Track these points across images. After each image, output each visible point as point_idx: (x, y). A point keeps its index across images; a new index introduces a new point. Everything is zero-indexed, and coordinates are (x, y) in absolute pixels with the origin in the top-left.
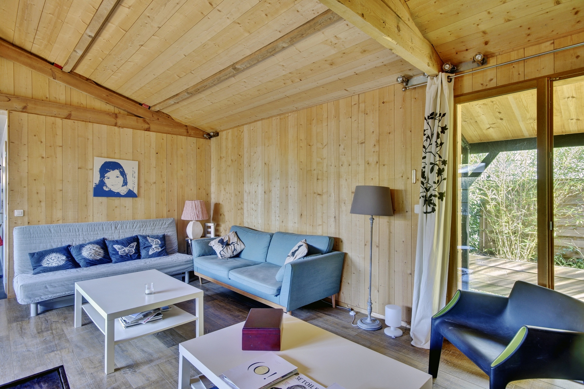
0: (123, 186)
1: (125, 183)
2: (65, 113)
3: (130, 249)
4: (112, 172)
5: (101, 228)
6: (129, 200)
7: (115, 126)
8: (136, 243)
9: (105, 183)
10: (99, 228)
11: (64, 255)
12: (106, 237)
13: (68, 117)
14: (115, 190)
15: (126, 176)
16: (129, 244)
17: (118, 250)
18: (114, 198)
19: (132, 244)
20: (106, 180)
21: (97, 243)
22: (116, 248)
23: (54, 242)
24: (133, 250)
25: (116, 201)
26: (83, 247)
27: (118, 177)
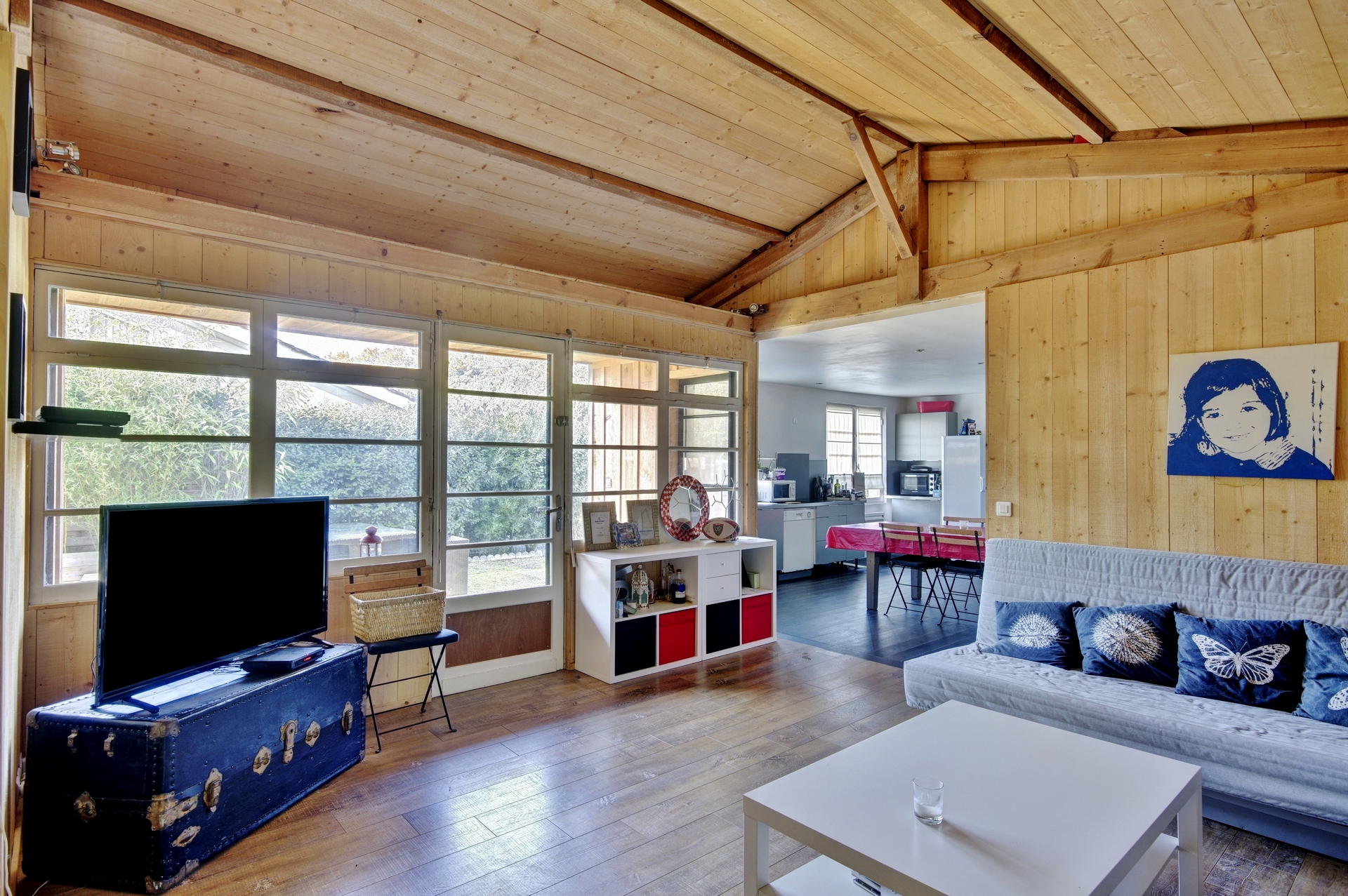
0: (1268, 439)
1: (1279, 428)
2: (1098, 252)
3: (1254, 663)
4: (1227, 393)
5: (1171, 570)
6: (1301, 491)
7: (1247, 238)
8: (1285, 649)
9: (1202, 432)
10: (1165, 571)
11: (1056, 624)
12: (1186, 602)
13: (1104, 263)
14: (1239, 451)
15: (1282, 402)
16: (1254, 643)
17: (1205, 654)
18: (1238, 481)
19: (1266, 649)
20: (1207, 424)
21: (1146, 614)
22: (1201, 647)
23: (1048, 587)
24: (1269, 669)
25: (1249, 490)
26: (1103, 615)
27: (1248, 409)
